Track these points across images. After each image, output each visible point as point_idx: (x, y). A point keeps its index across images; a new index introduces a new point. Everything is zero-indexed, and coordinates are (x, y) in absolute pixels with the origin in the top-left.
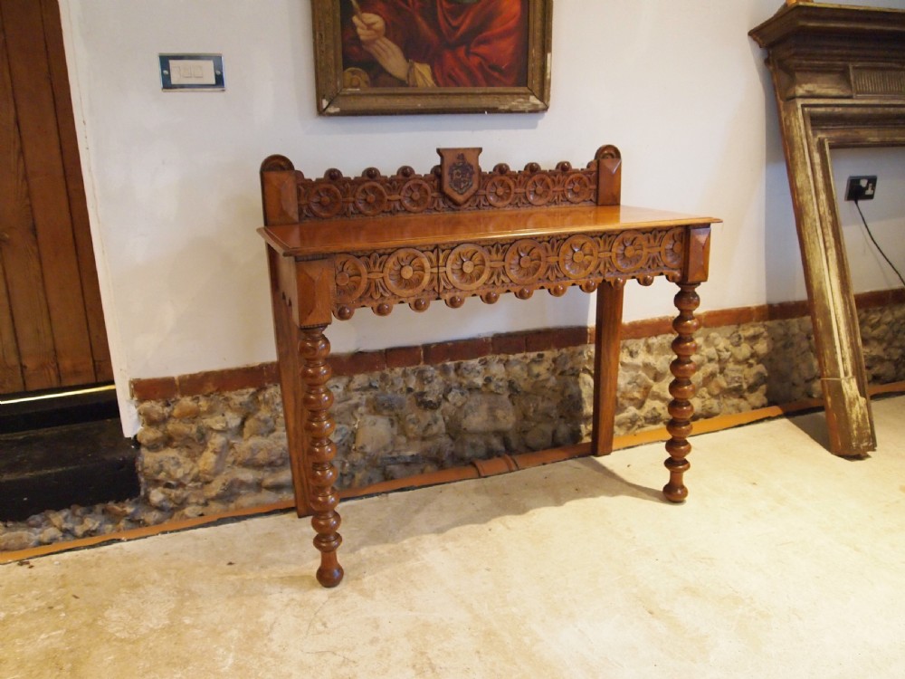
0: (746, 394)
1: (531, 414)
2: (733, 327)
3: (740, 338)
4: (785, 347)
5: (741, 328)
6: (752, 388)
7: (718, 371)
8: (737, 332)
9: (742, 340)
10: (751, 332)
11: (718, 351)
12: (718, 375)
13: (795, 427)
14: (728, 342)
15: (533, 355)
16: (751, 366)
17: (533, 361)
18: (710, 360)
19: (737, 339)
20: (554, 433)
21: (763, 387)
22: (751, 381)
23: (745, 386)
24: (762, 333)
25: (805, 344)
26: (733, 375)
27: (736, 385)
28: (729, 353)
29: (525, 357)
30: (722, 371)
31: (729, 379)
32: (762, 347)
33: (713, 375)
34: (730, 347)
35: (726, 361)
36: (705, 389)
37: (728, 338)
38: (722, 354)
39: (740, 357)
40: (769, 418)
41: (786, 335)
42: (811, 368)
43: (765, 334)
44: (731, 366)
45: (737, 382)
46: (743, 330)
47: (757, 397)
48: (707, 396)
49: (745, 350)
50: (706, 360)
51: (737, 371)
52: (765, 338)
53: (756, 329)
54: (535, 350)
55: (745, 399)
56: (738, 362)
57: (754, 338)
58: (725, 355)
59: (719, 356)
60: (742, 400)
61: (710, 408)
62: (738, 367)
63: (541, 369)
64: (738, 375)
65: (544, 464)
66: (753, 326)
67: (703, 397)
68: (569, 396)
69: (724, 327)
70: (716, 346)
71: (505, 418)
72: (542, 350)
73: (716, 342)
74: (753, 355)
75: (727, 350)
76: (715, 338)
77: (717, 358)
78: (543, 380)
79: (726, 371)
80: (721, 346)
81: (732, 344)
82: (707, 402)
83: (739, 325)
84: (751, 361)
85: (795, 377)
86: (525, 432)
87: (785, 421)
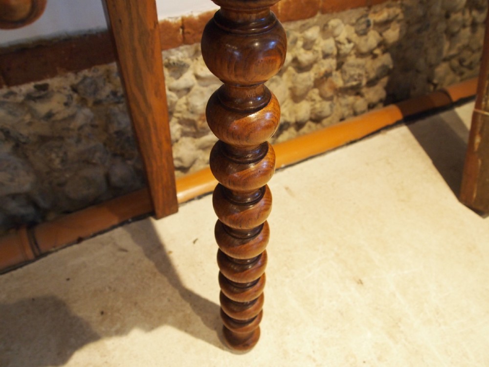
0: (364, 90)
1: (59, 166)
2: (362, 10)
3: (368, 25)
4: (419, 31)
5: (372, 10)
6: (371, 83)
7: (334, 67)
8: (366, 16)
9: (372, 26)
10: (383, 15)
11: (338, 43)
12: (334, 73)
13: (415, 142)
14: (353, 29)
15: (27, 88)
16: (375, 56)
17: (29, 97)
18: (326, 56)
19: (364, 26)
20: (107, 177)
21: (385, 80)
22: (372, 75)
23: (364, 82)
24: (397, 16)
25: (442, 26)
26: (352, 72)
27: (354, 83)
28: (352, 45)
29: (12, 93)
30: (339, 66)
31: (347, 78)
32: (393, 34)
33: (327, 75)
34: (354, 37)
35: (346, 55)
36: (316, 91)
37: (353, 25)
38: (342, 47)
39: (364, 49)
40: (388, 127)
41: (425, 16)
42: (440, 52)
43: (401, 17)
44: (352, 60)
45: (356, 80)
46: (375, 12)
47: (376, 93)
48: (318, 98)
49: (372, 39)
50: (321, 56)
51: (358, 66)
52: (399, 21)
53: (391, 10)
54: (27, 81)
55: (362, 95)
56: (360, 55)
57: (385, 24)
58: (347, 48)
59: (339, 50)
60: (358, 97)
61: (320, 112)
62: (361, 61)
63: (54, 105)
64: (358, 71)
65: (80, 240)
66: (388, 7)
67: (313, 100)
68: (117, 133)
69: (349, 11)
70: (335, 37)
71: (12, 180)
72: (40, 79)
73: (337, 32)
74: (380, 45)
75: (349, 41)
76: (334, 28)
77: (335, 52)
78: (64, 120)
79: (345, 67)
80: (342, 38)
81: (357, 32)
82: (318, 106)
83: (370, 7)
84: (377, 51)
85: (421, 63)
86: (61, 185)
87: (404, 130)
